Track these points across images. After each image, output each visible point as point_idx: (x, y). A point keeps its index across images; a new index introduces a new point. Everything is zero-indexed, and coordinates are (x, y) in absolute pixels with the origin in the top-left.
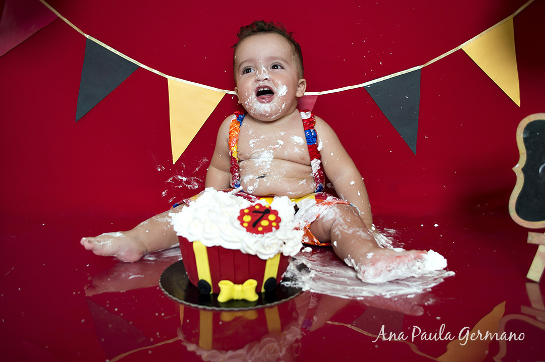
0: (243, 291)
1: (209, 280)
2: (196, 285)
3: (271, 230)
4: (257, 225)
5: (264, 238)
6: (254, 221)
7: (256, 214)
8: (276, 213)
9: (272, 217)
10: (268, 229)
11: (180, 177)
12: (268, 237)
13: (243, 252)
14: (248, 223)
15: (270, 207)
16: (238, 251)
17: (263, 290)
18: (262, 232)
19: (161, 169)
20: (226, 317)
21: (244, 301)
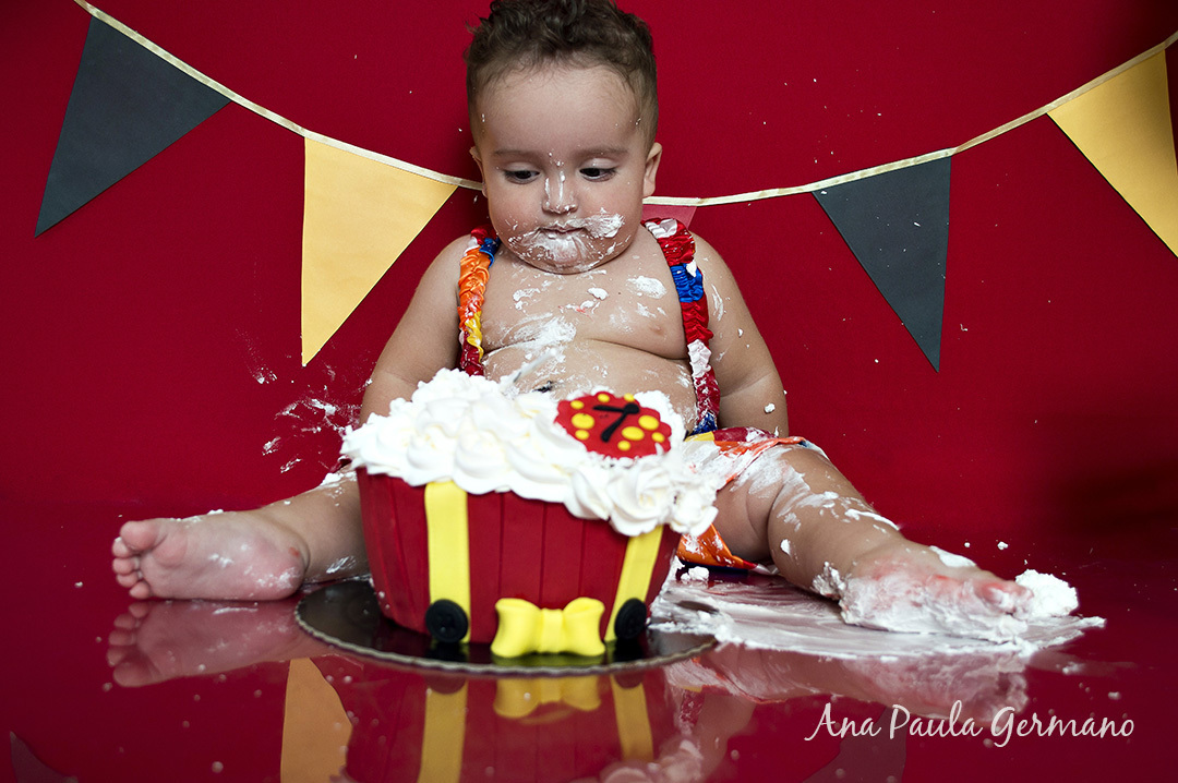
0: (566, 626)
1: (463, 599)
3: (654, 452)
4: (613, 437)
5: (635, 470)
6: (601, 429)
7: (604, 414)
8: (654, 414)
9: (647, 422)
10: (644, 448)
11: (318, 404)
12: (646, 468)
13: (575, 510)
14: (588, 430)
15: (636, 402)
16: (561, 507)
17: (610, 636)
18: (630, 454)
19: (267, 378)
20: (516, 701)
21: (569, 656)
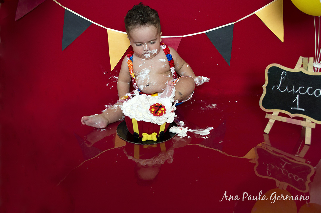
0: (151, 137)
1: (138, 133)
2: (133, 134)
4: (157, 113)
5: (160, 118)
6: (155, 111)
7: (156, 108)
8: (164, 107)
9: (163, 109)
10: (161, 114)
11: (115, 77)
12: (161, 117)
13: (152, 123)
14: (153, 111)
15: (162, 104)
16: (150, 122)
17: (159, 136)
18: (159, 116)
19: (106, 73)
20: (145, 147)
21: (152, 141)
